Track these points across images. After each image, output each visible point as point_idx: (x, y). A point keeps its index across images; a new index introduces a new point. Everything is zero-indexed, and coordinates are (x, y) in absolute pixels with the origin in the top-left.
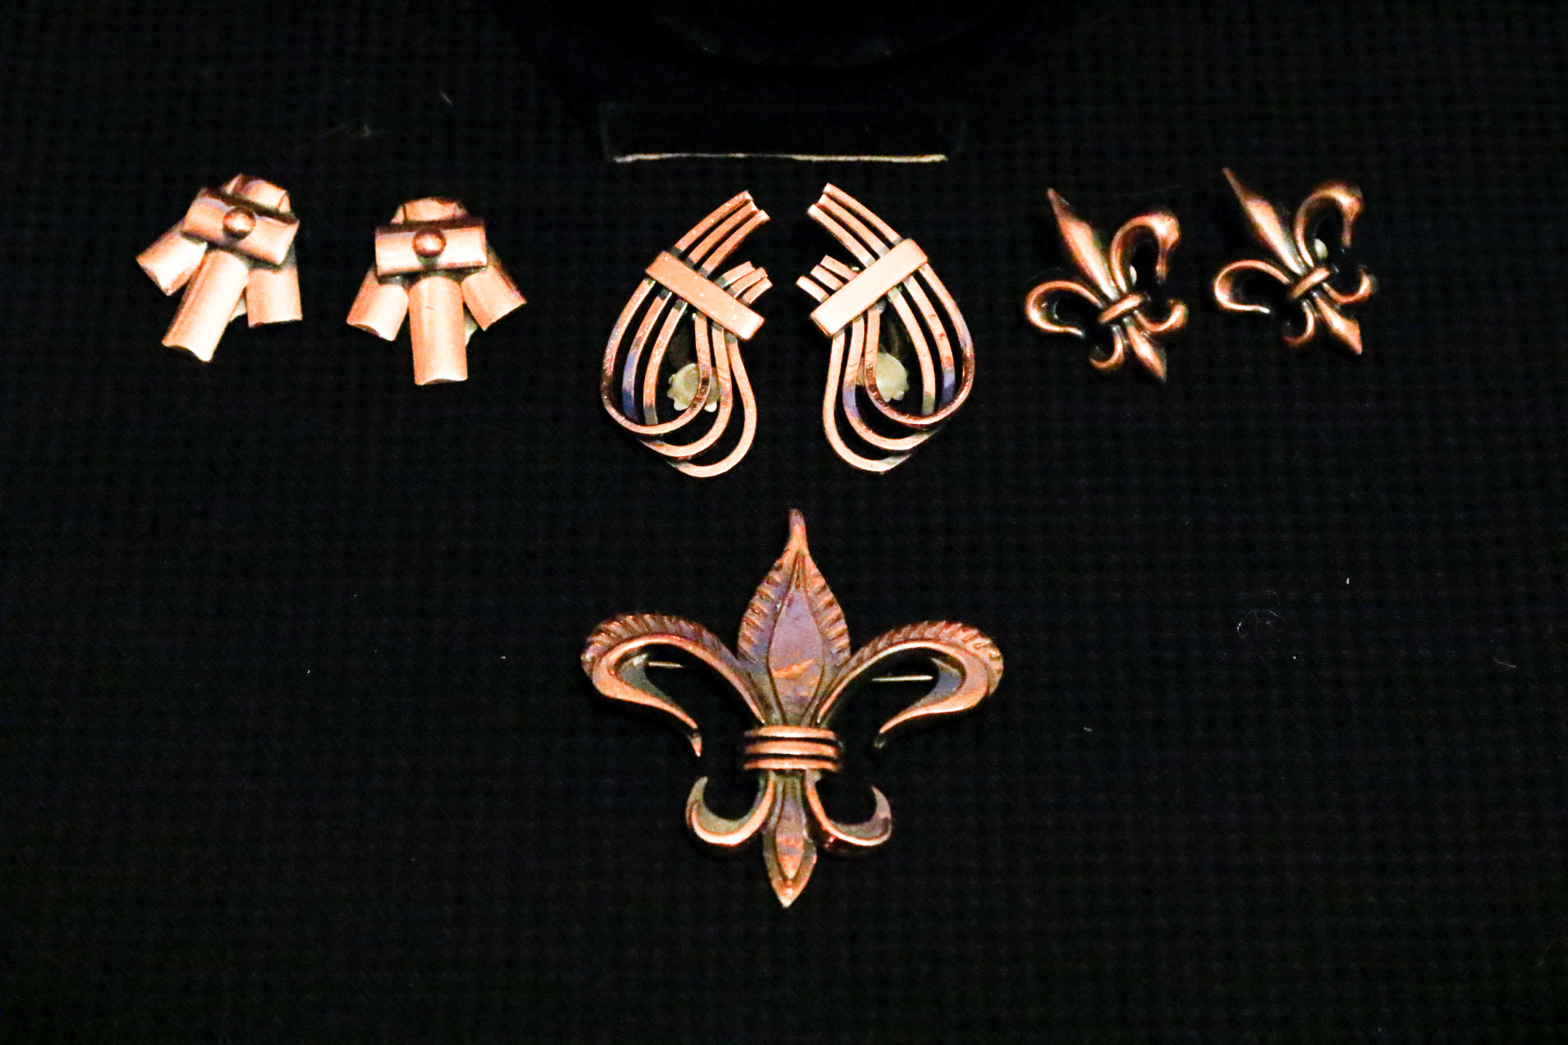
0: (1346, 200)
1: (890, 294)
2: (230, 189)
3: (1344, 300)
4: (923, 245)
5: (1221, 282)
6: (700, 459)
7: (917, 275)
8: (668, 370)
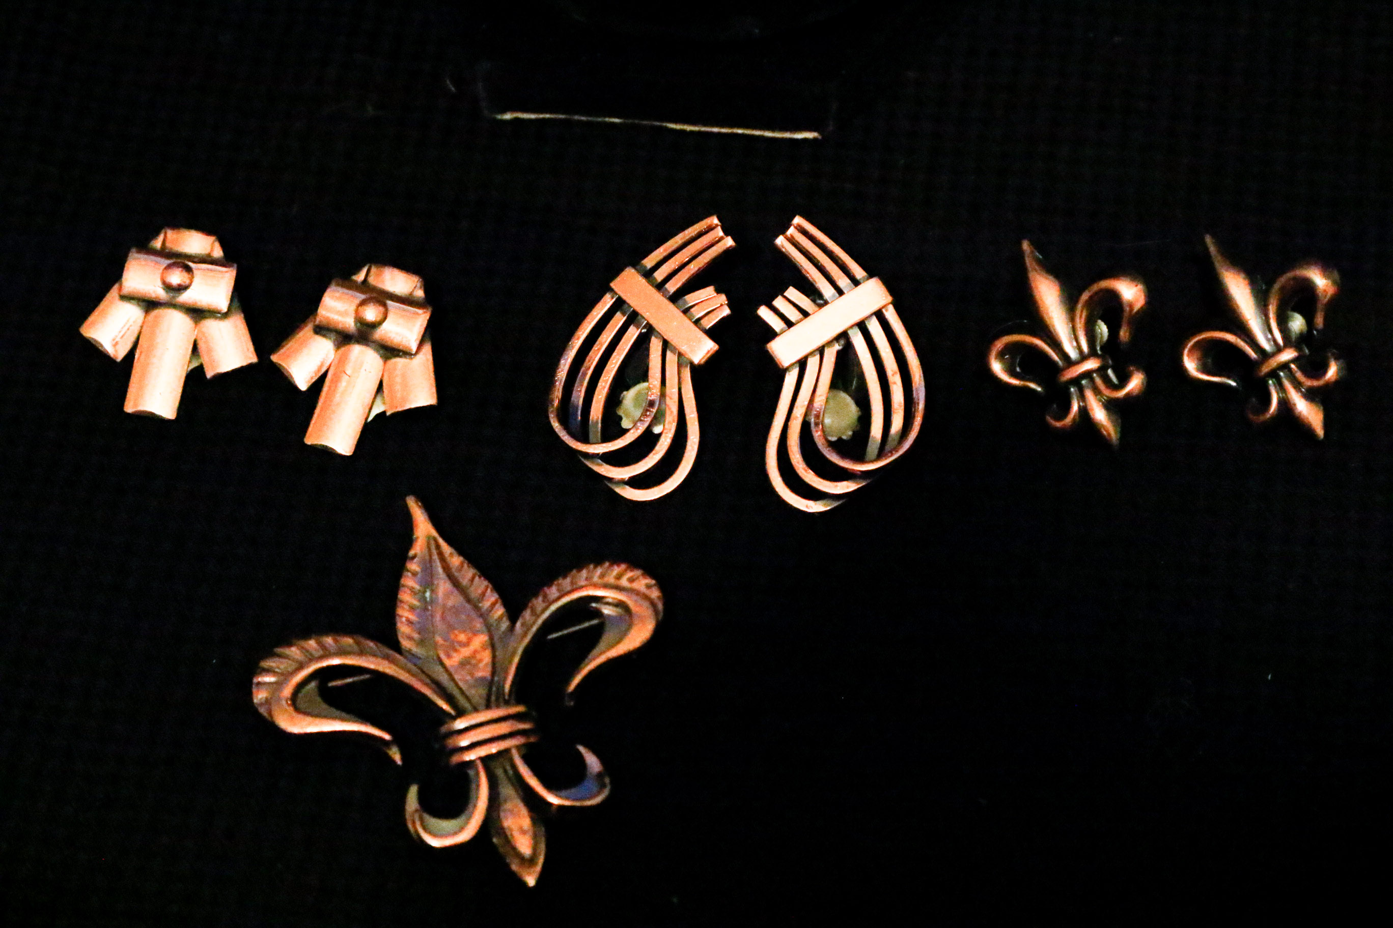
0: (1321, 281)
1: (850, 333)
3: (1309, 383)
4: (889, 285)
5: (1190, 351)
6: (637, 482)
7: (879, 315)
8: (621, 383)
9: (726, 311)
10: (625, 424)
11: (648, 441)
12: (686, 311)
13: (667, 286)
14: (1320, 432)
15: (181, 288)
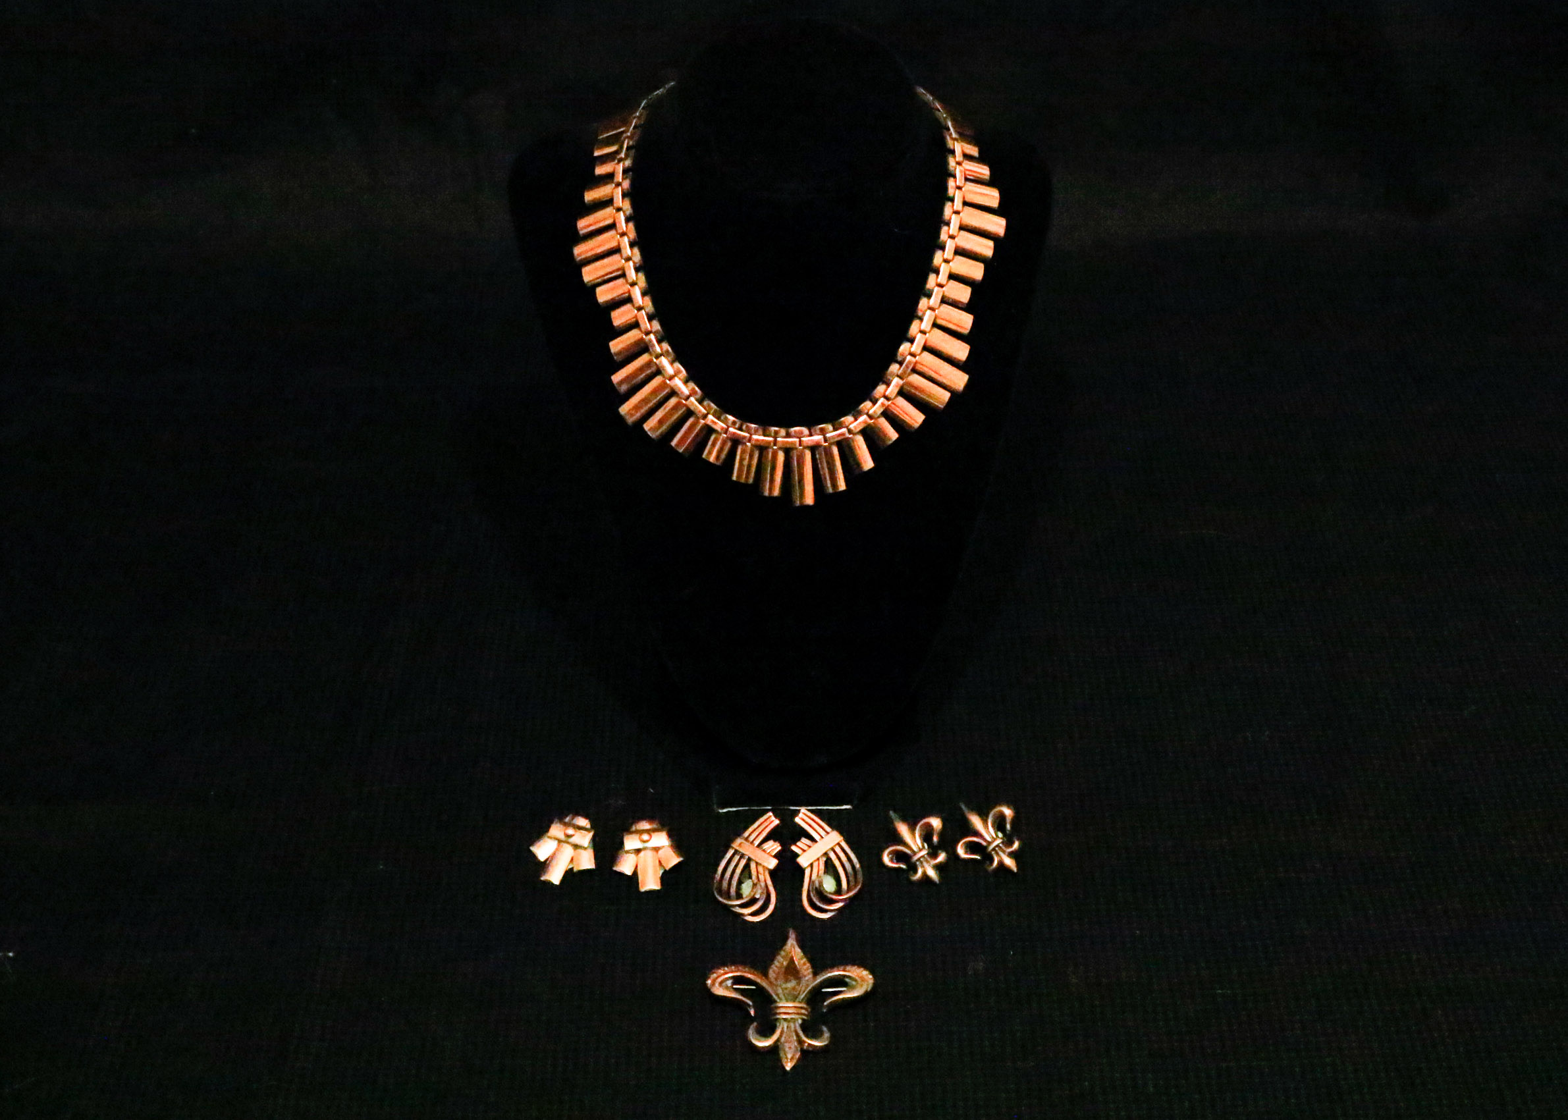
0: (1008, 812)
1: (828, 852)
2: (567, 820)
3: (1008, 851)
4: (841, 833)
5: (961, 846)
6: (754, 914)
7: (838, 844)
8: (740, 882)
9: (780, 848)
10: (744, 896)
11: (753, 901)
12: (764, 851)
13: (754, 842)
14: (1015, 870)
15: (571, 836)
